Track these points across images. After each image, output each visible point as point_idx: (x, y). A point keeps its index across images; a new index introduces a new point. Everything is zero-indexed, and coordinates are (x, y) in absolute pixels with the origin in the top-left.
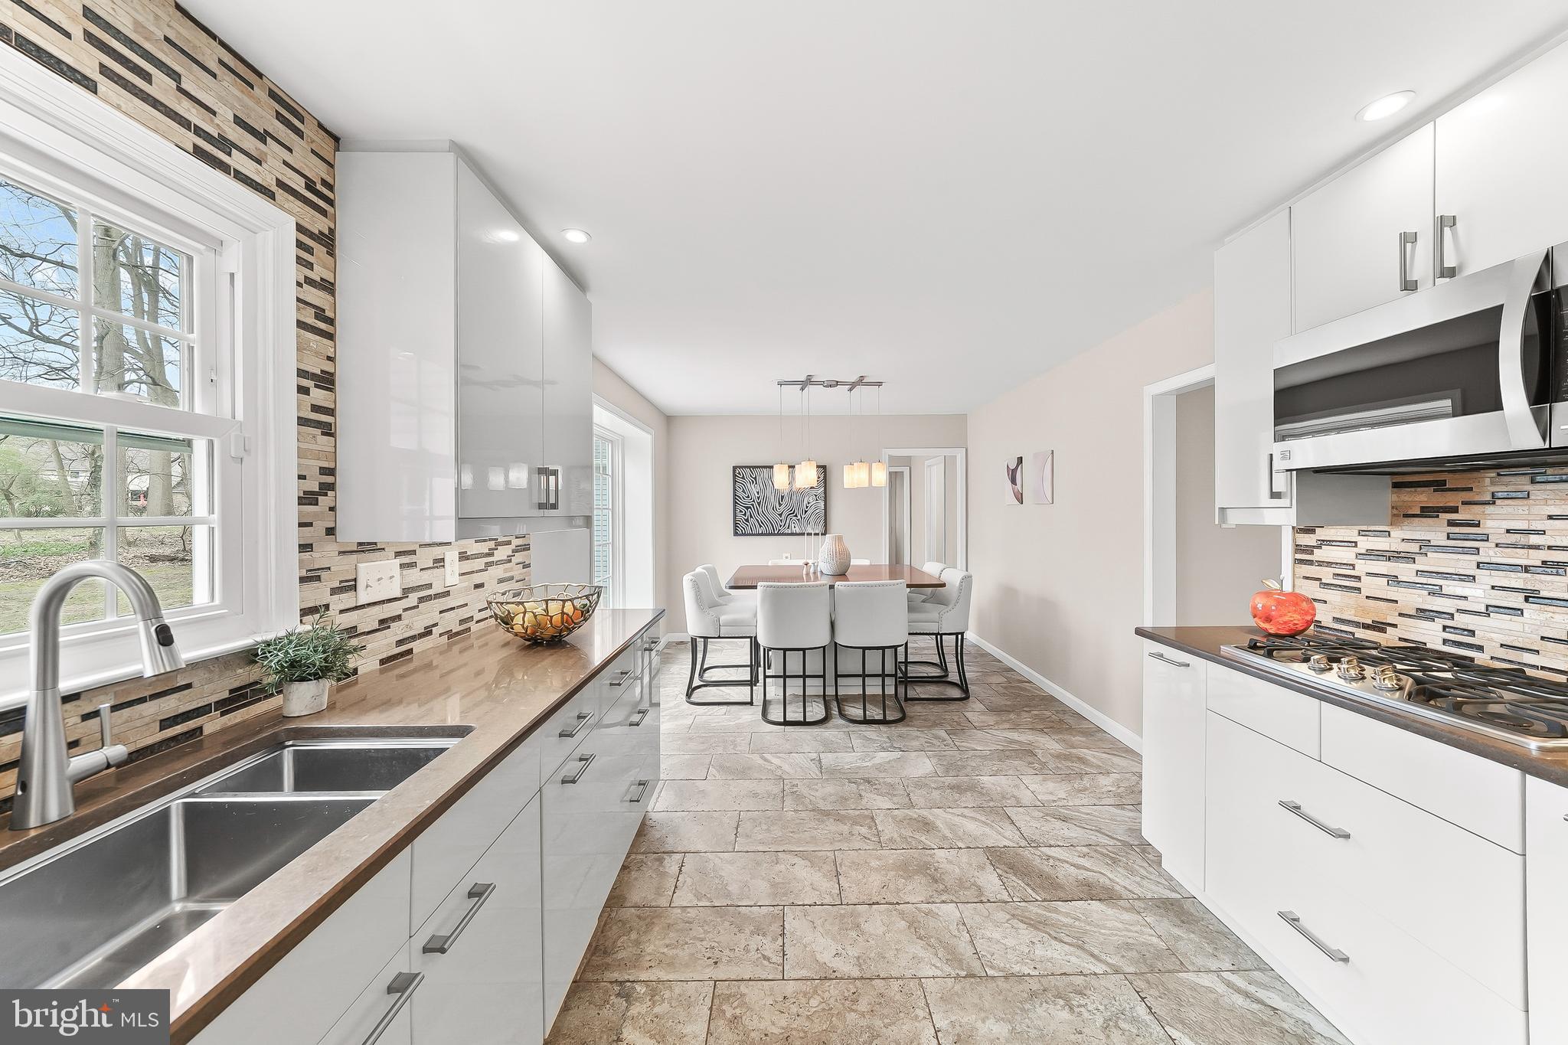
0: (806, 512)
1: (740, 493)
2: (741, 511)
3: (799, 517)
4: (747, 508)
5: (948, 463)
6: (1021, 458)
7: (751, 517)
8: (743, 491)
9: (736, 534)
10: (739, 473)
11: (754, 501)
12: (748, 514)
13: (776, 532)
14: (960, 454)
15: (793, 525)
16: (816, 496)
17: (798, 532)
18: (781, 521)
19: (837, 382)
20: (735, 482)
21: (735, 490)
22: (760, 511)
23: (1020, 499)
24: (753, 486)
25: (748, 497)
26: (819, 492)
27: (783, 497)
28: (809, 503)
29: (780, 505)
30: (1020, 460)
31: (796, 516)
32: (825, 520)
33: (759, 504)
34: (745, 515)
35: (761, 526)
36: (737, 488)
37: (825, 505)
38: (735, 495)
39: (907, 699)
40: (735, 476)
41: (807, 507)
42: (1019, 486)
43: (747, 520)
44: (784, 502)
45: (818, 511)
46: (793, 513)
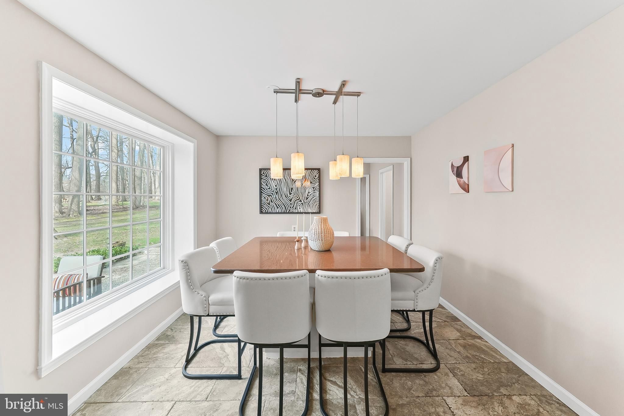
0: (307, 198)
1: (264, 186)
2: (265, 198)
3: (303, 202)
4: (269, 196)
5: (397, 169)
6: (468, 157)
7: (272, 202)
8: (267, 185)
9: (261, 212)
10: (264, 173)
11: (273, 191)
12: (269, 199)
13: (288, 211)
14: (406, 163)
15: (299, 207)
16: (314, 188)
17: (302, 211)
18: (291, 204)
19: (324, 91)
20: (261, 179)
21: (261, 184)
22: (277, 198)
23: (466, 188)
24: (272, 182)
25: (269, 188)
26: (316, 185)
27: (292, 189)
28: (309, 193)
29: (290, 194)
30: (466, 159)
31: (301, 201)
32: (320, 203)
33: (277, 193)
34: (267, 200)
35: (278, 208)
36: (263, 183)
37: (320, 194)
38: (261, 187)
39: (385, 370)
40: (261, 175)
41: (308, 195)
42: (465, 178)
43: (269, 204)
44: (293, 192)
45: (314, 198)
46: (299, 199)
